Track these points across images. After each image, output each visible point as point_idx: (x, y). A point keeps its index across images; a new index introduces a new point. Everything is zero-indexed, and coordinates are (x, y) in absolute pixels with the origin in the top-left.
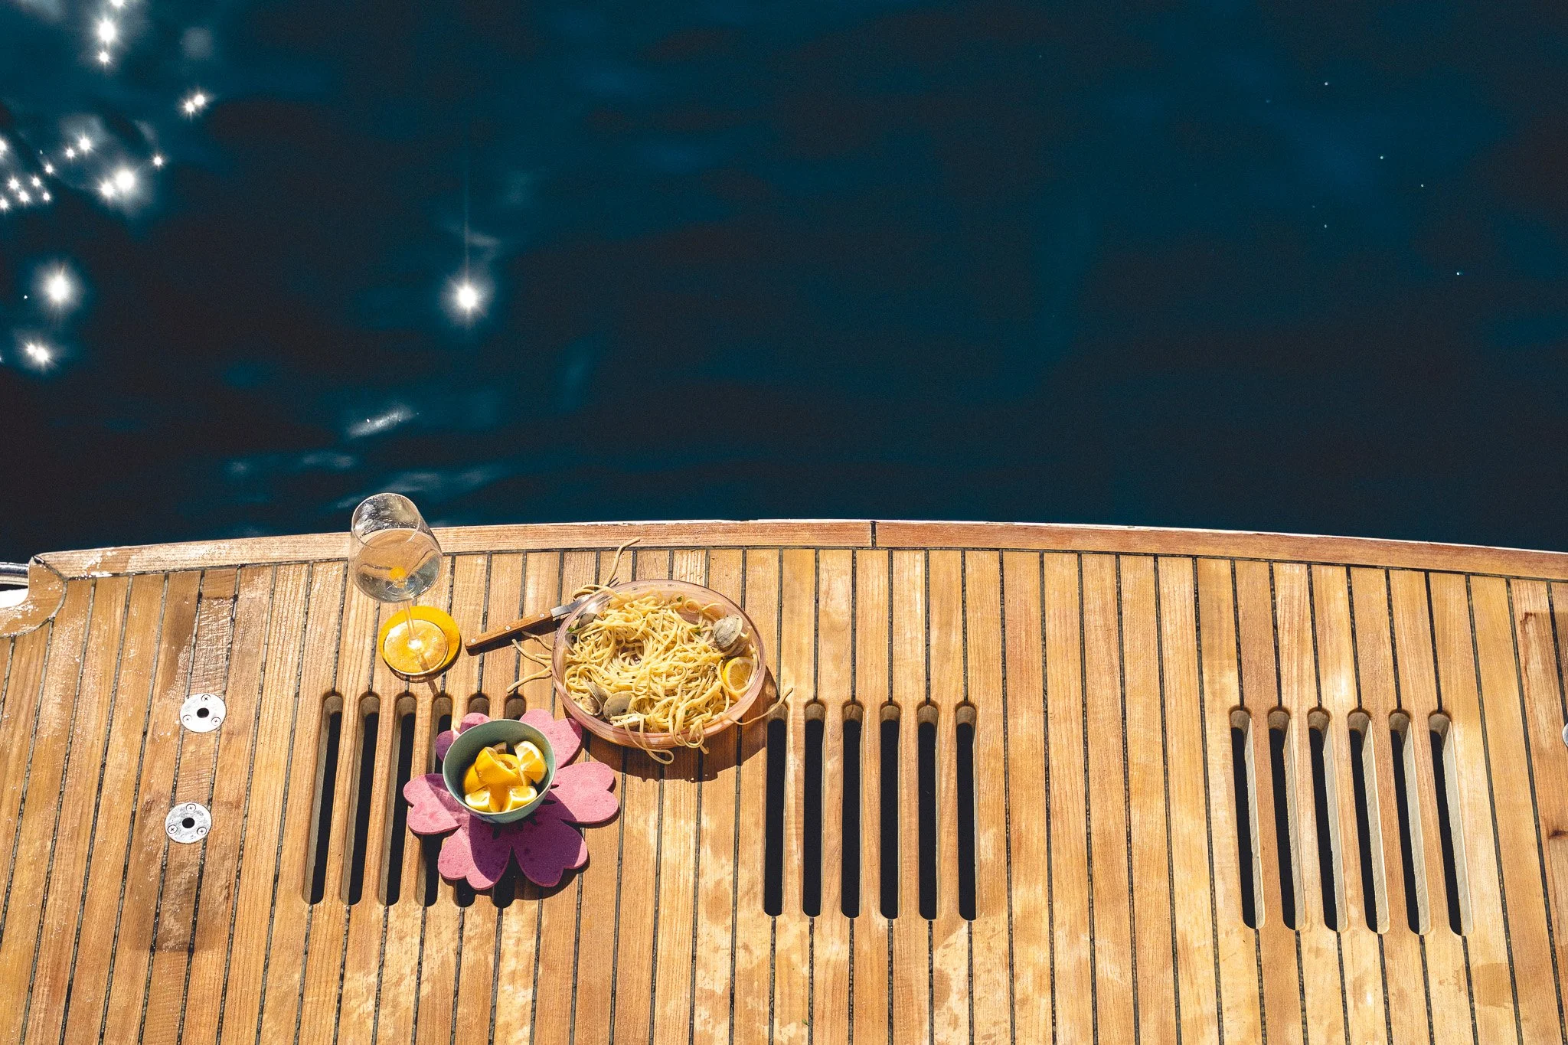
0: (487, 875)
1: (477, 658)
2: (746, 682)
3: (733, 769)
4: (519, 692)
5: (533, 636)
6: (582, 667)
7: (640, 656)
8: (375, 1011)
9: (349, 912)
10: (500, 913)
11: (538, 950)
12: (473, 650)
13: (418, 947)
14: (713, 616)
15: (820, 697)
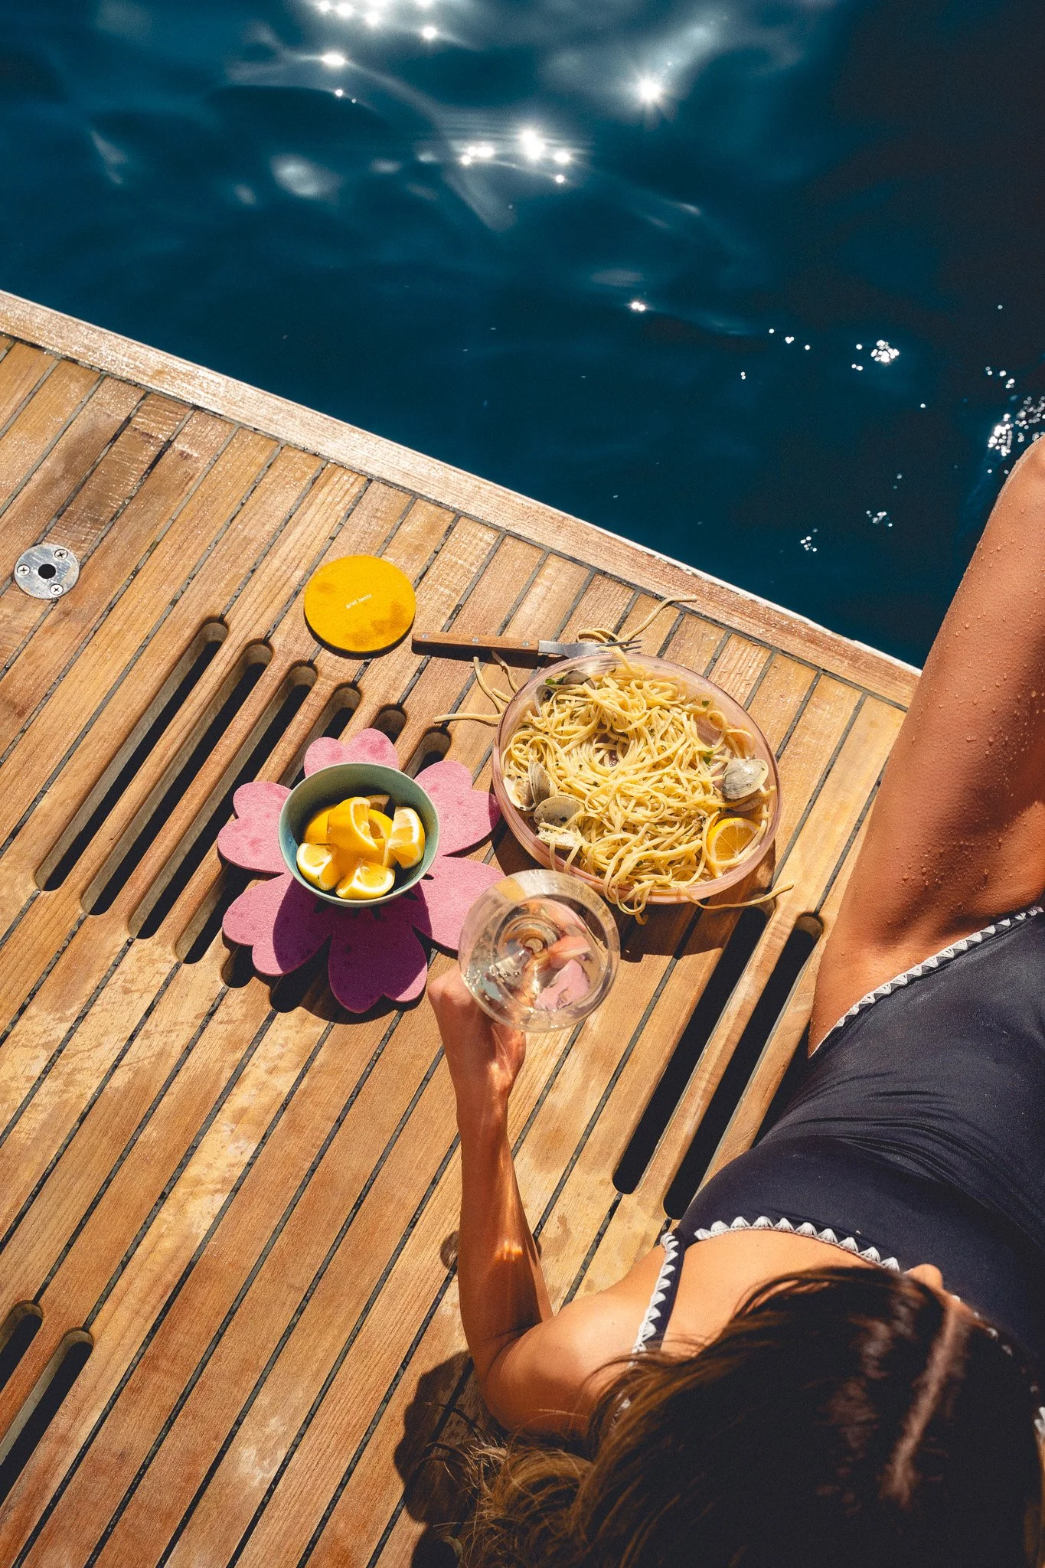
0: (281, 957)
1: (419, 659)
2: (737, 852)
3: (666, 960)
4: (448, 728)
5: (503, 663)
6: (539, 737)
7: (619, 756)
8: (39, 1079)
9: (81, 922)
10: (271, 1018)
11: (292, 1093)
12: (419, 648)
13: (141, 1015)
14: (738, 746)
15: (822, 914)
